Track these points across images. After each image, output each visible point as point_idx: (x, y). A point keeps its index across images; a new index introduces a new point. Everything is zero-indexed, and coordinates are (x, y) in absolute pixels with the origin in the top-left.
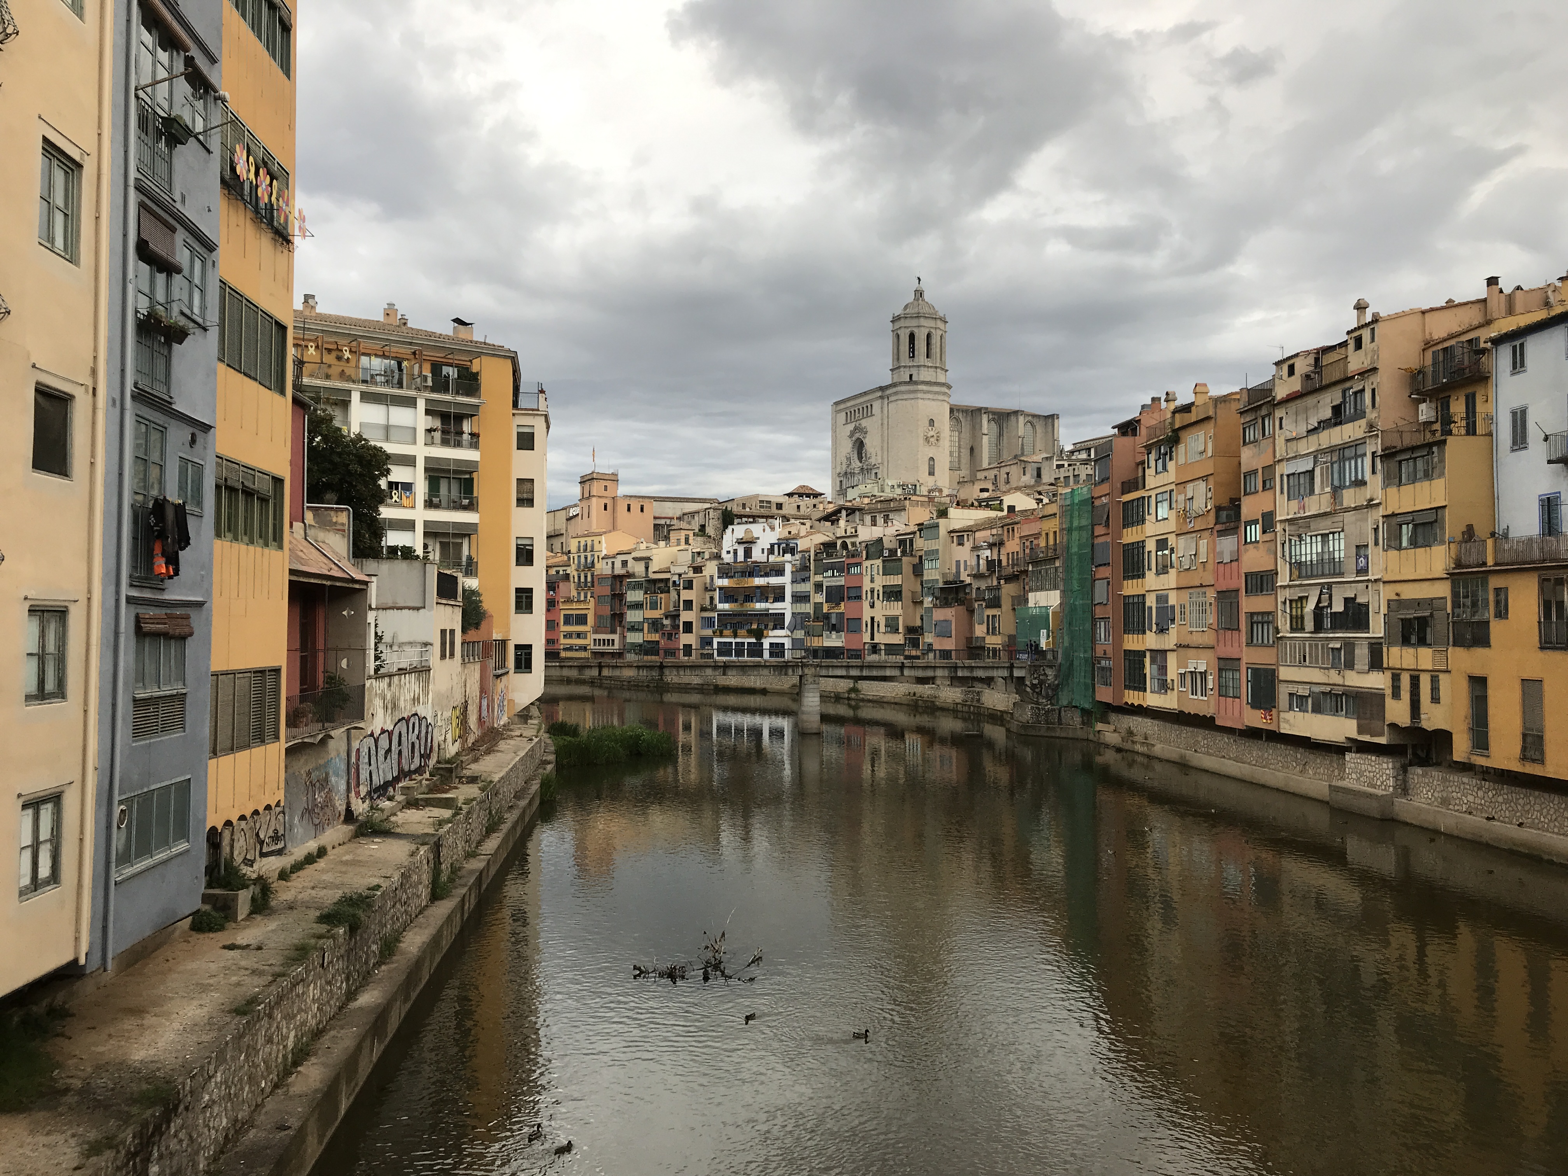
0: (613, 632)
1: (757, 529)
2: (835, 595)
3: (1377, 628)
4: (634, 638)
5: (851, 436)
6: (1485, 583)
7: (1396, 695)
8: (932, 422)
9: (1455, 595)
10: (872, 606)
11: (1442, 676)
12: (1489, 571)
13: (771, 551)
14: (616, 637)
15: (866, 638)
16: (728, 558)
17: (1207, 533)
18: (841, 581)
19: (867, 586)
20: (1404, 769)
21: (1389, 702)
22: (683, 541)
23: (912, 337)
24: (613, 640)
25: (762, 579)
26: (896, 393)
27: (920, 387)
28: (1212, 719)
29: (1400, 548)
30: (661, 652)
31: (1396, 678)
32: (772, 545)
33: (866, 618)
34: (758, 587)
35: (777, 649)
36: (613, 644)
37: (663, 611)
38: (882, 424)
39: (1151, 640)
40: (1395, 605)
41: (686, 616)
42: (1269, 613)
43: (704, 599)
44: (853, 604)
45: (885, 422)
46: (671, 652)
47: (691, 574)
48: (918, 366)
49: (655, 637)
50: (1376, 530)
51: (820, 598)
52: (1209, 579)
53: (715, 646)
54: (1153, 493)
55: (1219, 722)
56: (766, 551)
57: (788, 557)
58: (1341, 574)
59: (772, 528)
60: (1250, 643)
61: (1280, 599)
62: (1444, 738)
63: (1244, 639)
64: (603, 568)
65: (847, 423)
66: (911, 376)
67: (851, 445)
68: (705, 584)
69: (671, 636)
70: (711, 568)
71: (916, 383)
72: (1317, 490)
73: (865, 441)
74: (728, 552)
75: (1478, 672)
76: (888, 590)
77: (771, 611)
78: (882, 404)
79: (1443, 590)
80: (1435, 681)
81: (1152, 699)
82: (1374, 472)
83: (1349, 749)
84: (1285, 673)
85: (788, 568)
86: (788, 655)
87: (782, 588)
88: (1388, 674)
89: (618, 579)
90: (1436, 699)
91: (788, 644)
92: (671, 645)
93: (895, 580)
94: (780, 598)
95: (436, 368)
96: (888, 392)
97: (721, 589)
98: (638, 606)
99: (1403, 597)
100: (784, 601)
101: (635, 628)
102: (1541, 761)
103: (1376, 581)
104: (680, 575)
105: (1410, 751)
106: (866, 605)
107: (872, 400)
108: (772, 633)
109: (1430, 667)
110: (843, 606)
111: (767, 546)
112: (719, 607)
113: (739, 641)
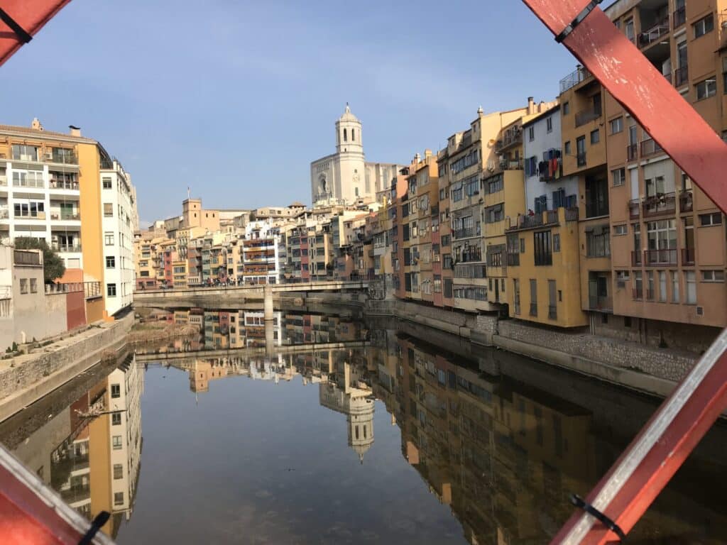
0: (198, 275)
1: (261, 224)
2: (296, 253)
3: (484, 259)
4: (207, 277)
5: (319, 179)
6: (517, 238)
7: (491, 289)
8: (356, 171)
9: (508, 242)
10: (312, 258)
11: (505, 280)
12: (519, 231)
13: (268, 234)
14: (199, 277)
15: (311, 273)
16: (248, 238)
17: (428, 219)
18: (299, 247)
19: (310, 248)
20: (498, 321)
21: (488, 292)
22: (229, 230)
23: (345, 131)
24: (198, 279)
25: (264, 247)
26: (339, 158)
27: (350, 154)
28: (433, 302)
29: (490, 222)
31: (490, 282)
32: (268, 231)
33: (310, 264)
34: (262, 251)
35: (272, 280)
36: (198, 281)
37: (219, 264)
38: (333, 172)
39: (412, 268)
40: (490, 248)
41: (229, 266)
42: (449, 254)
43: (238, 258)
44: (304, 257)
45: (335, 171)
47: (232, 246)
48: (349, 145)
49: (216, 277)
50: (483, 214)
51: (290, 255)
52: (430, 240)
53: (244, 279)
54: (410, 201)
55: (435, 304)
56: (266, 234)
57: (276, 236)
58: (472, 235)
59: (268, 223)
60: (444, 268)
61: (452, 247)
62: (506, 306)
63: (442, 267)
64: (192, 245)
65: (317, 173)
66: (345, 150)
68: (238, 250)
69: (223, 276)
71: (348, 152)
72: (463, 197)
73: (326, 181)
74: (248, 235)
75: (516, 277)
76: (319, 250)
77: (269, 262)
78: (333, 163)
79: (503, 241)
80: (503, 281)
81: (414, 295)
82: (481, 188)
83: (478, 314)
84: (456, 281)
85: (276, 242)
87: (273, 251)
88: (488, 279)
89: (199, 249)
90: (503, 290)
91: (277, 277)
93: (321, 245)
94: (272, 255)
95: (55, 150)
96: (335, 157)
97: (246, 252)
98: (208, 262)
99: (493, 244)
100: (274, 257)
101: (207, 273)
102: (536, 316)
103: (483, 237)
104: (226, 247)
105: (499, 314)
106: (310, 257)
107: (328, 161)
108: (270, 272)
109: (501, 276)
110: (300, 258)
111: (266, 232)
112: (245, 261)
113: (255, 276)
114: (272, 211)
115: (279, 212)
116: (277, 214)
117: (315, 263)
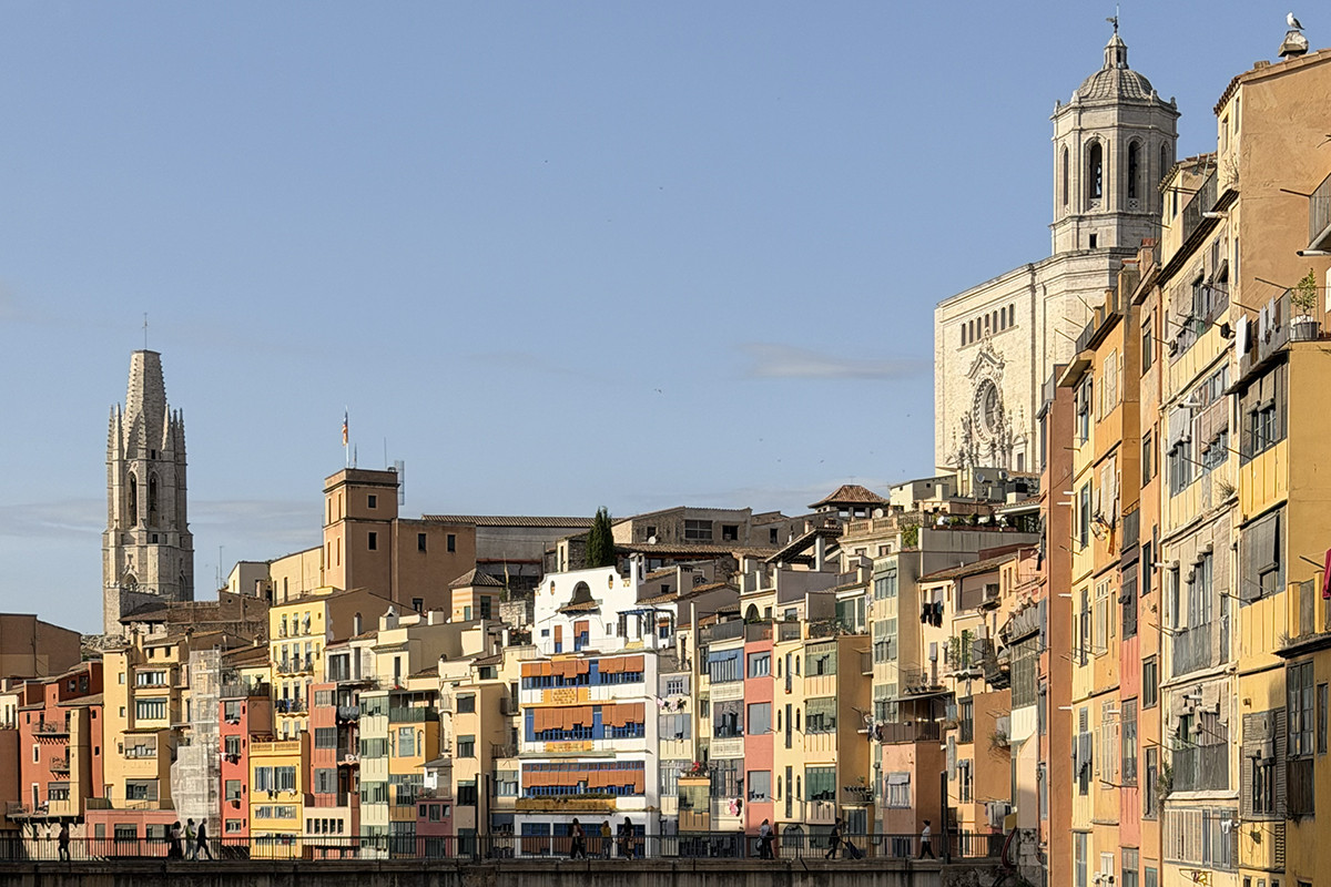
0: (342, 803)
3: (1234, 778)
4: (375, 816)
5: (972, 375)
6: (1312, 675)
9: (1289, 701)
10: (788, 745)
11: (1280, 883)
12: (1314, 648)
13: (622, 630)
14: (344, 813)
15: (779, 812)
16: (544, 646)
18: (735, 692)
19: (780, 700)
23: (1095, 150)
24: (341, 822)
25: (604, 688)
26: (1060, 277)
30: (420, 844)
32: (623, 616)
33: (780, 771)
34: (597, 707)
36: (340, 830)
37: (421, 760)
38: (1033, 347)
40: (1248, 724)
41: (463, 770)
43: (500, 732)
44: (758, 740)
46: (438, 844)
47: (477, 678)
49: (409, 813)
50: (1236, 556)
51: (706, 728)
53: (518, 831)
56: (614, 629)
57: (648, 640)
60: (1146, 816)
61: (1164, 714)
63: (1141, 808)
65: (964, 347)
67: (971, 394)
68: (502, 700)
69: (433, 812)
70: (510, 668)
72: (1193, 473)
73: (1000, 385)
74: (545, 633)
75: (1305, 874)
76: (817, 709)
77: (620, 758)
78: (1033, 302)
82: (1235, 429)
85: (650, 666)
87: (639, 708)
91: (651, 827)
92: (433, 831)
93: (827, 686)
94: (633, 728)
96: (1045, 275)
97: (530, 711)
98: (380, 748)
99: (1256, 707)
100: (641, 734)
101: (377, 794)
103: (1234, 671)
104: (456, 685)
106: (779, 741)
107: (1014, 294)
108: (621, 802)
110: (740, 742)
111: (616, 619)
112: (525, 746)
114: (695, 528)
115: (731, 531)
116: (717, 541)
117: (798, 771)
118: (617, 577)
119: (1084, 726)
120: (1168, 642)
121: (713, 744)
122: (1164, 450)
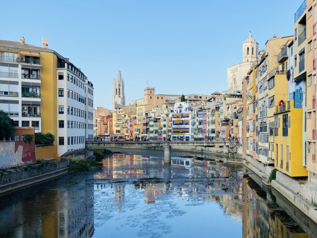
0: (147, 133)
1: (183, 103)
2: (201, 123)
3: (268, 131)
4: (152, 135)
5: (232, 77)
6: (278, 118)
9: (275, 121)
10: (209, 126)
11: (274, 145)
12: (278, 114)
13: (186, 110)
14: (147, 135)
16: (175, 112)
18: (202, 119)
19: (208, 120)
21: (269, 151)
23: (248, 49)
25: (184, 118)
26: (244, 65)
28: (252, 156)
30: (158, 139)
32: (186, 108)
33: (207, 129)
34: (183, 121)
35: (187, 139)
37: (158, 128)
38: (240, 74)
40: (269, 124)
41: (164, 129)
42: (258, 127)
43: (169, 124)
44: (205, 125)
45: (241, 73)
46: (160, 139)
47: (166, 116)
48: (250, 57)
49: (156, 135)
50: (268, 102)
51: (197, 124)
52: (252, 117)
56: (185, 110)
57: (190, 112)
58: (264, 115)
59: (187, 104)
61: (259, 122)
62: (274, 161)
63: (256, 134)
65: (231, 74)
66: (248, 60)
67: (232, 80)
68: (170, 120)
69: (160, 135)
70: (171, 115)
71: (249, 62)
72: (262, 91)
73: (236, 79)
74: (176, 111)
75: (277, 143)
76: (212, 121)
77: (186, 128)
78: (240, 68)
82: (268, 85)
84: (260, 144)
85: (190, 115)
86: (190, 140)
87: (188, 121)
88: (269, 144)
90: (273, 150)
91: (190, 137)
92: (160, 137)
93: (214, 118)
94: (187, 124)
96: (242, 64)
97: (173, 121)
98: (152, 126)
100: (189, 124)
101: (152, 132)
102: (282, 168)
103: (268, 117)
104: (163, 117)
106: (207, 125)
107: (238, 67)
108: (186, 133)
109: (273, 142)
110: (202, 126)
112: (173, 126)
113: (178, 136)
114: (196, 97)
115: (201, 97)
116: (199, 99)
117: (210, 129)
118: (185, 103)
119: (248, 124)
120: (259, 113)
121: (199, 126)
122: (259, 88)
